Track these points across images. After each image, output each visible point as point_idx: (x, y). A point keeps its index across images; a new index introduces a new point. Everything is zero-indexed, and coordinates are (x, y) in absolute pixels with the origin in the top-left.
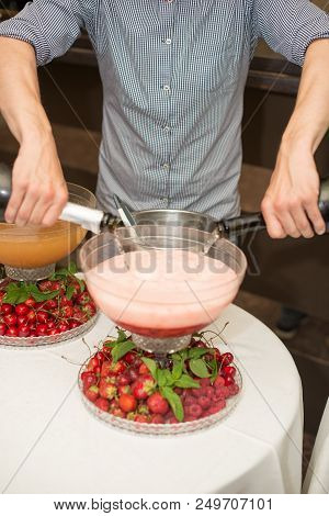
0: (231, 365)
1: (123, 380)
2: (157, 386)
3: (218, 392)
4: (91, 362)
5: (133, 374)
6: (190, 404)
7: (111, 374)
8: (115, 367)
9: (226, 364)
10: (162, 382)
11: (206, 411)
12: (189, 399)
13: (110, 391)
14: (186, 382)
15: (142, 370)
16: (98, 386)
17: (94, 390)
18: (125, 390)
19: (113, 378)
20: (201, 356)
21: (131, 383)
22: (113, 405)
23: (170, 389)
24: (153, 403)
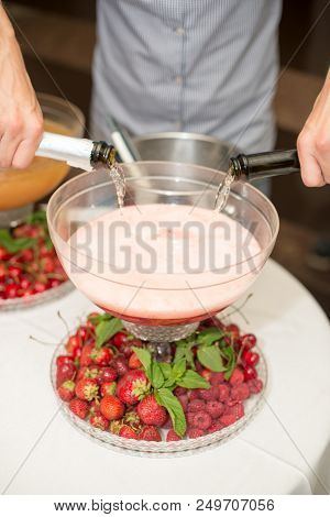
0: (254, 350)
1: (107, 375)
2: (152, 387)
3: (235, 392)
4: (70, 342)
5: (121, 367)
6: (195, 411)
7: (92, 364)
8: (98, 354)
9: (247, 349)
10: (157, 381)
11: (217, 422)
12: (195, 404)
13: (89, 390)
14: (191, 380)
15: (132, 363)
16: (75, 381)
17: (69, 386)
18: (110, 389)
19: (95, 371)
20: (214, 343)
21: (117, 378)
22: (92, 409)
23: (169, 392)
24: (145, 411)
